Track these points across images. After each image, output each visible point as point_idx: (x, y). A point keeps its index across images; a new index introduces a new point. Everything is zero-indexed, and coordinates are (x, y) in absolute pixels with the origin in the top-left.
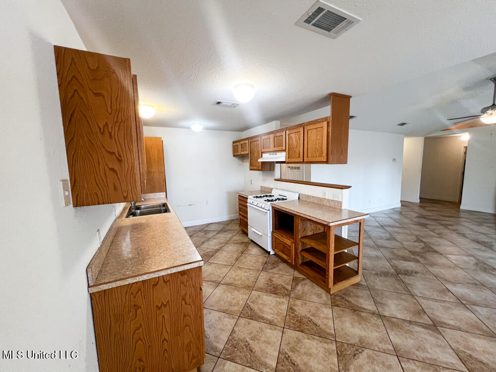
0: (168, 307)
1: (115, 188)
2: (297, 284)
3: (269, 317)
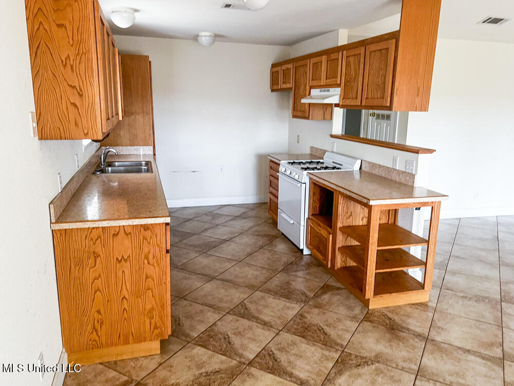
0: (128, 262)
1: (76, 124)
2: (325, 293)
3: (266, 319)
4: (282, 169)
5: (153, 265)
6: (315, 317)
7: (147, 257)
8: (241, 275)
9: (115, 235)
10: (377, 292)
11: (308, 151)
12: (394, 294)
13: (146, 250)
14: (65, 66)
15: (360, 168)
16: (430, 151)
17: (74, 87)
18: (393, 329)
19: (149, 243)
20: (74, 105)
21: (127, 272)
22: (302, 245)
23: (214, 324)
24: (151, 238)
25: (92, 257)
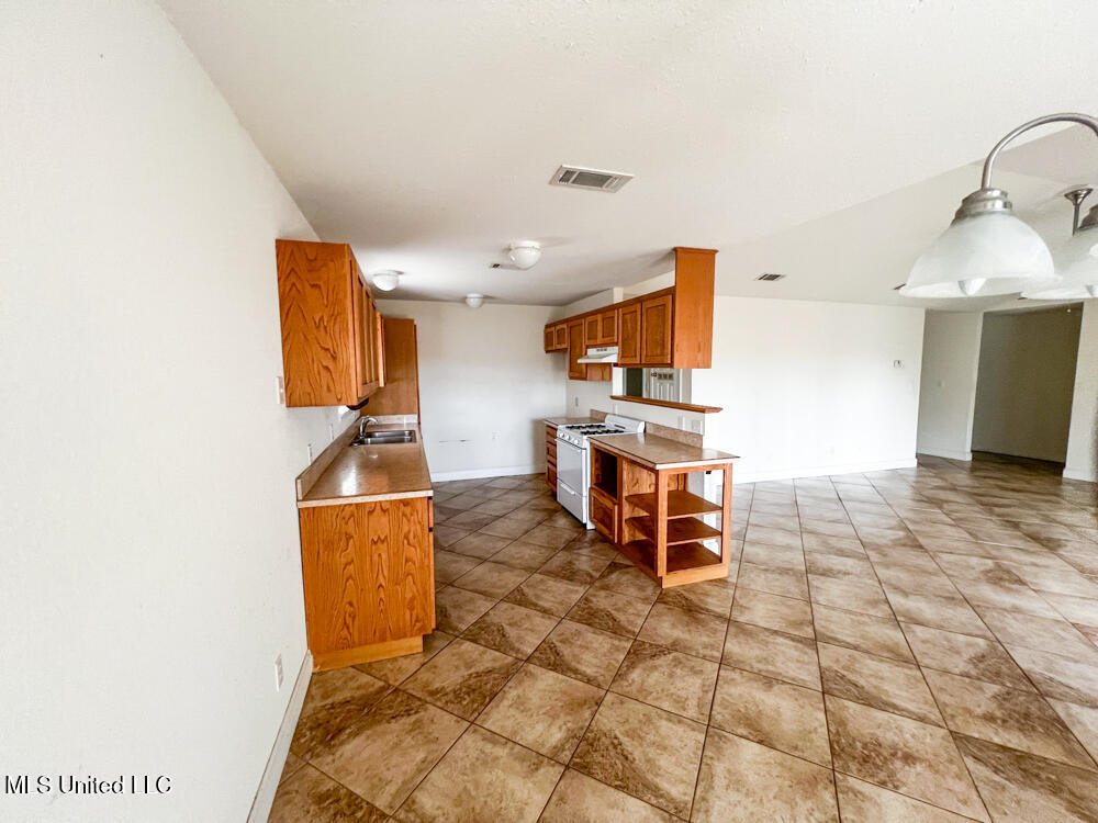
0: (386, 544)
1: (329, 389)
2: (611, 572)
3: (547, 605)
4: (560, 434)
5: (414, 547)
6: (602, 601)
7: (406, 537)
8: (516, 556)
9: (371, 513)
10: (669, 570)
11: (588, 415)
12: (689, 570)
13: (406, 529)
14: (318, 327)
15: (645, 431)
16: (717, 410)
17: (328, 350)
18: (690, 611)
19: (409, 521)
20: (327, 368)
21: (384, 556)
22: (585, 519)
23: (487, 614)
24: (412, 515)
25: (344, 539)
